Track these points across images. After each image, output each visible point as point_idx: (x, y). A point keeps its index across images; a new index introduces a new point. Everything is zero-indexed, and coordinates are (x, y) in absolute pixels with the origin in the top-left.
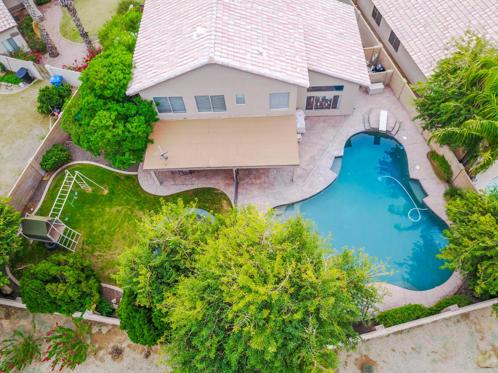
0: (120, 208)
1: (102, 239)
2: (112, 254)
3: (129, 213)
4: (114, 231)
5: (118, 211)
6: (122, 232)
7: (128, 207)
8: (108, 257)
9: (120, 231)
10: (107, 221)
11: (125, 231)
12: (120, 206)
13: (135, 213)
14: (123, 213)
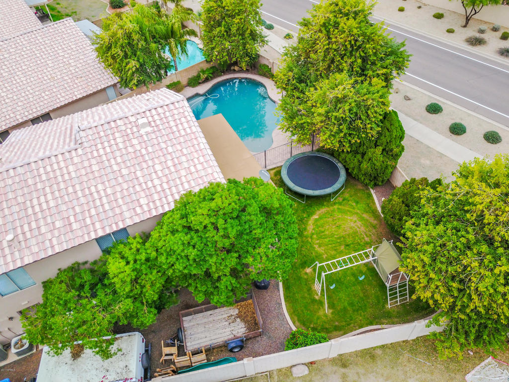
0: (316, 246)
1: (353, 244)
2: (358, 227)
3: (315, 236)
4: (340, 238)
5: (320, 247)
6: (336, 232)
7: (310, 240)
8: (363, 229)
9: (336, 233)
10: (335, 250)
11: (333, 230)
12: (314, 248)
13: (312, 232)
14: (318, 241)
